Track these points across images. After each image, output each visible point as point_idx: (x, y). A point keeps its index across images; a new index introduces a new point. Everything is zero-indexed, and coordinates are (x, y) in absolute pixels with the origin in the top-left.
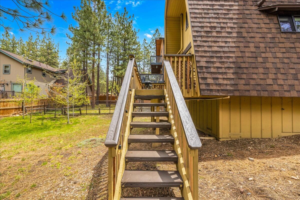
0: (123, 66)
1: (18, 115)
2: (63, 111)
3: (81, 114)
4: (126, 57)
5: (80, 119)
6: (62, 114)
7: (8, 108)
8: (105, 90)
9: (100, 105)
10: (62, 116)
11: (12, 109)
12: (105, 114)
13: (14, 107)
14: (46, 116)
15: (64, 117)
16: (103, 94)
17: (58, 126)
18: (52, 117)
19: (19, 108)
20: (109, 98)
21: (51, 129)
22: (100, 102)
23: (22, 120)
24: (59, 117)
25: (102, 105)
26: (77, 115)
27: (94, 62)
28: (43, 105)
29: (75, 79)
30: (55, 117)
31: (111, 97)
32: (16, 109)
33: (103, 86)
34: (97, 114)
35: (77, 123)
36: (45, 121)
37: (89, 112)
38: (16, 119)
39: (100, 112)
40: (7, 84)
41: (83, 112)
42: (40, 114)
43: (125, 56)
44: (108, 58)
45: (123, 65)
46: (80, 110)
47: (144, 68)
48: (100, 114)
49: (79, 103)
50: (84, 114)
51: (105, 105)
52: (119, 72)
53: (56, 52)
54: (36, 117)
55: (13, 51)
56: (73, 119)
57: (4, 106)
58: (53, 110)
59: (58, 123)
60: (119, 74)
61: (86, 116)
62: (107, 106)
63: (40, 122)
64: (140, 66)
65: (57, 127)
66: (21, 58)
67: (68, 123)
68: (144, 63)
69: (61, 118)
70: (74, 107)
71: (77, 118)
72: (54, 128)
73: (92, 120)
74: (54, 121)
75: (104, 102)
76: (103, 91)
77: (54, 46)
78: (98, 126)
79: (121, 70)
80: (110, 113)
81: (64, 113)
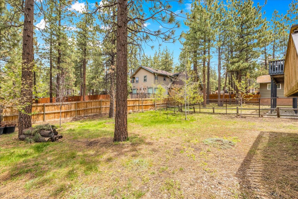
0: (240, 57)
1: (152, 110)
2: (180, 108)
3: (195, 112)
4: (244, 46)
5: (195, 117)
6: (179, 111)
7: (147, 104)
8: (213, 89)
9: (210, 104)
10: (179, 113)
11: (149, 105)
12: (220, 114)
13: (150, 104)
14: (169, 111)
15: (181, 114)
16: (212, 93)
17: (178, 120)
18: (172, 113)
19: (152, 105)
20: (221, 96)
21: (174, 123)
22: (211, 101)
23: (155, 114)
24: (177, 113)
25: (213, 104)
26: (191, 113)
27: (204, 60)
28: (166, 103)
29: (190, 79)
30: (175, 113)
31: (224, 96)
32: (151, 105)
33: (211, 84)
34: (211, 113)
35: (193, 120)
36: (169, 116)
37: (202, 110)
38: (152, 113)
39: (214, 111)
40: (146, 89)
41: (197, 110)
42: (164, 110)
43: (243, 44)
44: (219, 52)
45: (240, 55)
46: (194, 108)
47: (274, 53)
48: (214, 113)
49: (193, 102)
50: (197, 113)
51: (217, 104)
52: (235, 66)
53: (171, 60)
54: (162, 112)
55: (147, 66)
56: (189, 116)
57: (145, 103)
58: (172, 107)
59: (178, 118)
60: (234, 68)
61: (200, 115)
62: (219, 105)
63: (165, 116)
64: (266, 51)
65: (178, 122)
66: (152, 70)
67: (186, 119)
68: (274, 46)
69: (179, 114)
70: (189, 105)
71: (192, 115)
72: (176, 122)
73: (207, 119)
74: (175, 117)
75: (216, 102)
76: (211, 90)
77: (170, 55)
78: (216, 126)
79: (237, 63)
80: (226, 114)
81: (180, 110)
